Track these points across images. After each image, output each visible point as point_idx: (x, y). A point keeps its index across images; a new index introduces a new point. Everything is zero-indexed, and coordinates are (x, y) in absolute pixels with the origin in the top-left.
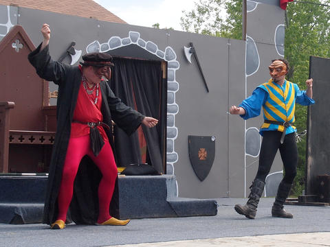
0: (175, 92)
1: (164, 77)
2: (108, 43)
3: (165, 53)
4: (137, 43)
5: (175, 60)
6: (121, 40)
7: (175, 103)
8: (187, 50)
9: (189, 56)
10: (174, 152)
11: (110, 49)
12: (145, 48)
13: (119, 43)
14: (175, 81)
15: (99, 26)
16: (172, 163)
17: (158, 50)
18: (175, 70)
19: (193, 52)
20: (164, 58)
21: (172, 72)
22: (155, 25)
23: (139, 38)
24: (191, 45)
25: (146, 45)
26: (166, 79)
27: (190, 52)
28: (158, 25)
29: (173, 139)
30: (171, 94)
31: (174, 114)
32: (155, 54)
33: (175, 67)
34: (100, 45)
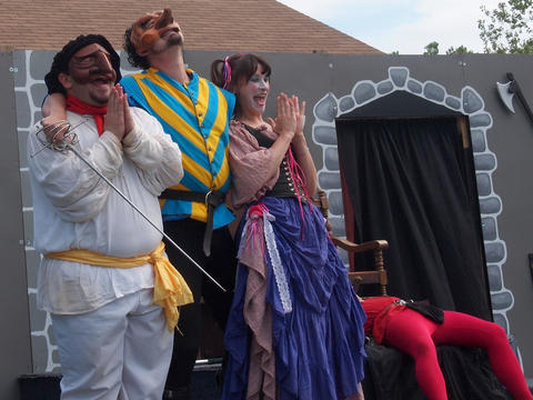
0: (490, 172)
1: (465, 145)
2: (352, 96)
3: (461, 100)
4: (405, 88)
5: (481, 111)
6: (376, 86)
7: (493, 194)
8: (503, 88)
9: (508, 100)
10: (504, 290)
11: (357, 106)
12: (422, 95)
13: (371, 92)
14: (487, 151)
15: (331, 66)
16: (503, 312)
17: (446, 96)
18: (484, 129)
19: (515, 91)
20: (462, 110)
21: (480, 133)
22: (430, 46)
23: (408, 79)
24: (509, 77)
25: (422, 89)
26: (470, 150)
27: (510, 92)
28: (434, 46)
29: (500, 264)
30: (484, 176)
31: (495, 216)
32: (443, 103)
33: (485, 124)
34: (338, 101)
